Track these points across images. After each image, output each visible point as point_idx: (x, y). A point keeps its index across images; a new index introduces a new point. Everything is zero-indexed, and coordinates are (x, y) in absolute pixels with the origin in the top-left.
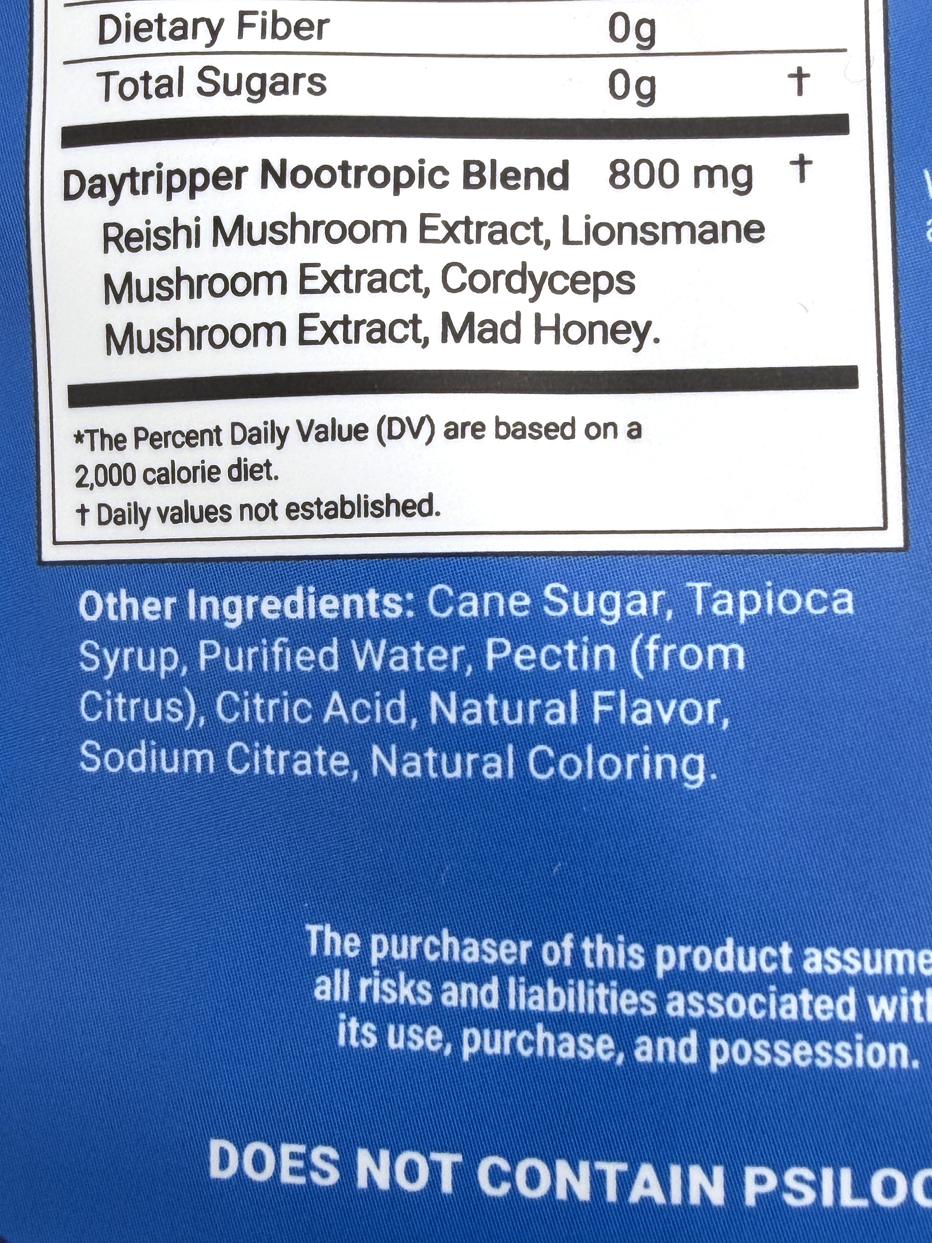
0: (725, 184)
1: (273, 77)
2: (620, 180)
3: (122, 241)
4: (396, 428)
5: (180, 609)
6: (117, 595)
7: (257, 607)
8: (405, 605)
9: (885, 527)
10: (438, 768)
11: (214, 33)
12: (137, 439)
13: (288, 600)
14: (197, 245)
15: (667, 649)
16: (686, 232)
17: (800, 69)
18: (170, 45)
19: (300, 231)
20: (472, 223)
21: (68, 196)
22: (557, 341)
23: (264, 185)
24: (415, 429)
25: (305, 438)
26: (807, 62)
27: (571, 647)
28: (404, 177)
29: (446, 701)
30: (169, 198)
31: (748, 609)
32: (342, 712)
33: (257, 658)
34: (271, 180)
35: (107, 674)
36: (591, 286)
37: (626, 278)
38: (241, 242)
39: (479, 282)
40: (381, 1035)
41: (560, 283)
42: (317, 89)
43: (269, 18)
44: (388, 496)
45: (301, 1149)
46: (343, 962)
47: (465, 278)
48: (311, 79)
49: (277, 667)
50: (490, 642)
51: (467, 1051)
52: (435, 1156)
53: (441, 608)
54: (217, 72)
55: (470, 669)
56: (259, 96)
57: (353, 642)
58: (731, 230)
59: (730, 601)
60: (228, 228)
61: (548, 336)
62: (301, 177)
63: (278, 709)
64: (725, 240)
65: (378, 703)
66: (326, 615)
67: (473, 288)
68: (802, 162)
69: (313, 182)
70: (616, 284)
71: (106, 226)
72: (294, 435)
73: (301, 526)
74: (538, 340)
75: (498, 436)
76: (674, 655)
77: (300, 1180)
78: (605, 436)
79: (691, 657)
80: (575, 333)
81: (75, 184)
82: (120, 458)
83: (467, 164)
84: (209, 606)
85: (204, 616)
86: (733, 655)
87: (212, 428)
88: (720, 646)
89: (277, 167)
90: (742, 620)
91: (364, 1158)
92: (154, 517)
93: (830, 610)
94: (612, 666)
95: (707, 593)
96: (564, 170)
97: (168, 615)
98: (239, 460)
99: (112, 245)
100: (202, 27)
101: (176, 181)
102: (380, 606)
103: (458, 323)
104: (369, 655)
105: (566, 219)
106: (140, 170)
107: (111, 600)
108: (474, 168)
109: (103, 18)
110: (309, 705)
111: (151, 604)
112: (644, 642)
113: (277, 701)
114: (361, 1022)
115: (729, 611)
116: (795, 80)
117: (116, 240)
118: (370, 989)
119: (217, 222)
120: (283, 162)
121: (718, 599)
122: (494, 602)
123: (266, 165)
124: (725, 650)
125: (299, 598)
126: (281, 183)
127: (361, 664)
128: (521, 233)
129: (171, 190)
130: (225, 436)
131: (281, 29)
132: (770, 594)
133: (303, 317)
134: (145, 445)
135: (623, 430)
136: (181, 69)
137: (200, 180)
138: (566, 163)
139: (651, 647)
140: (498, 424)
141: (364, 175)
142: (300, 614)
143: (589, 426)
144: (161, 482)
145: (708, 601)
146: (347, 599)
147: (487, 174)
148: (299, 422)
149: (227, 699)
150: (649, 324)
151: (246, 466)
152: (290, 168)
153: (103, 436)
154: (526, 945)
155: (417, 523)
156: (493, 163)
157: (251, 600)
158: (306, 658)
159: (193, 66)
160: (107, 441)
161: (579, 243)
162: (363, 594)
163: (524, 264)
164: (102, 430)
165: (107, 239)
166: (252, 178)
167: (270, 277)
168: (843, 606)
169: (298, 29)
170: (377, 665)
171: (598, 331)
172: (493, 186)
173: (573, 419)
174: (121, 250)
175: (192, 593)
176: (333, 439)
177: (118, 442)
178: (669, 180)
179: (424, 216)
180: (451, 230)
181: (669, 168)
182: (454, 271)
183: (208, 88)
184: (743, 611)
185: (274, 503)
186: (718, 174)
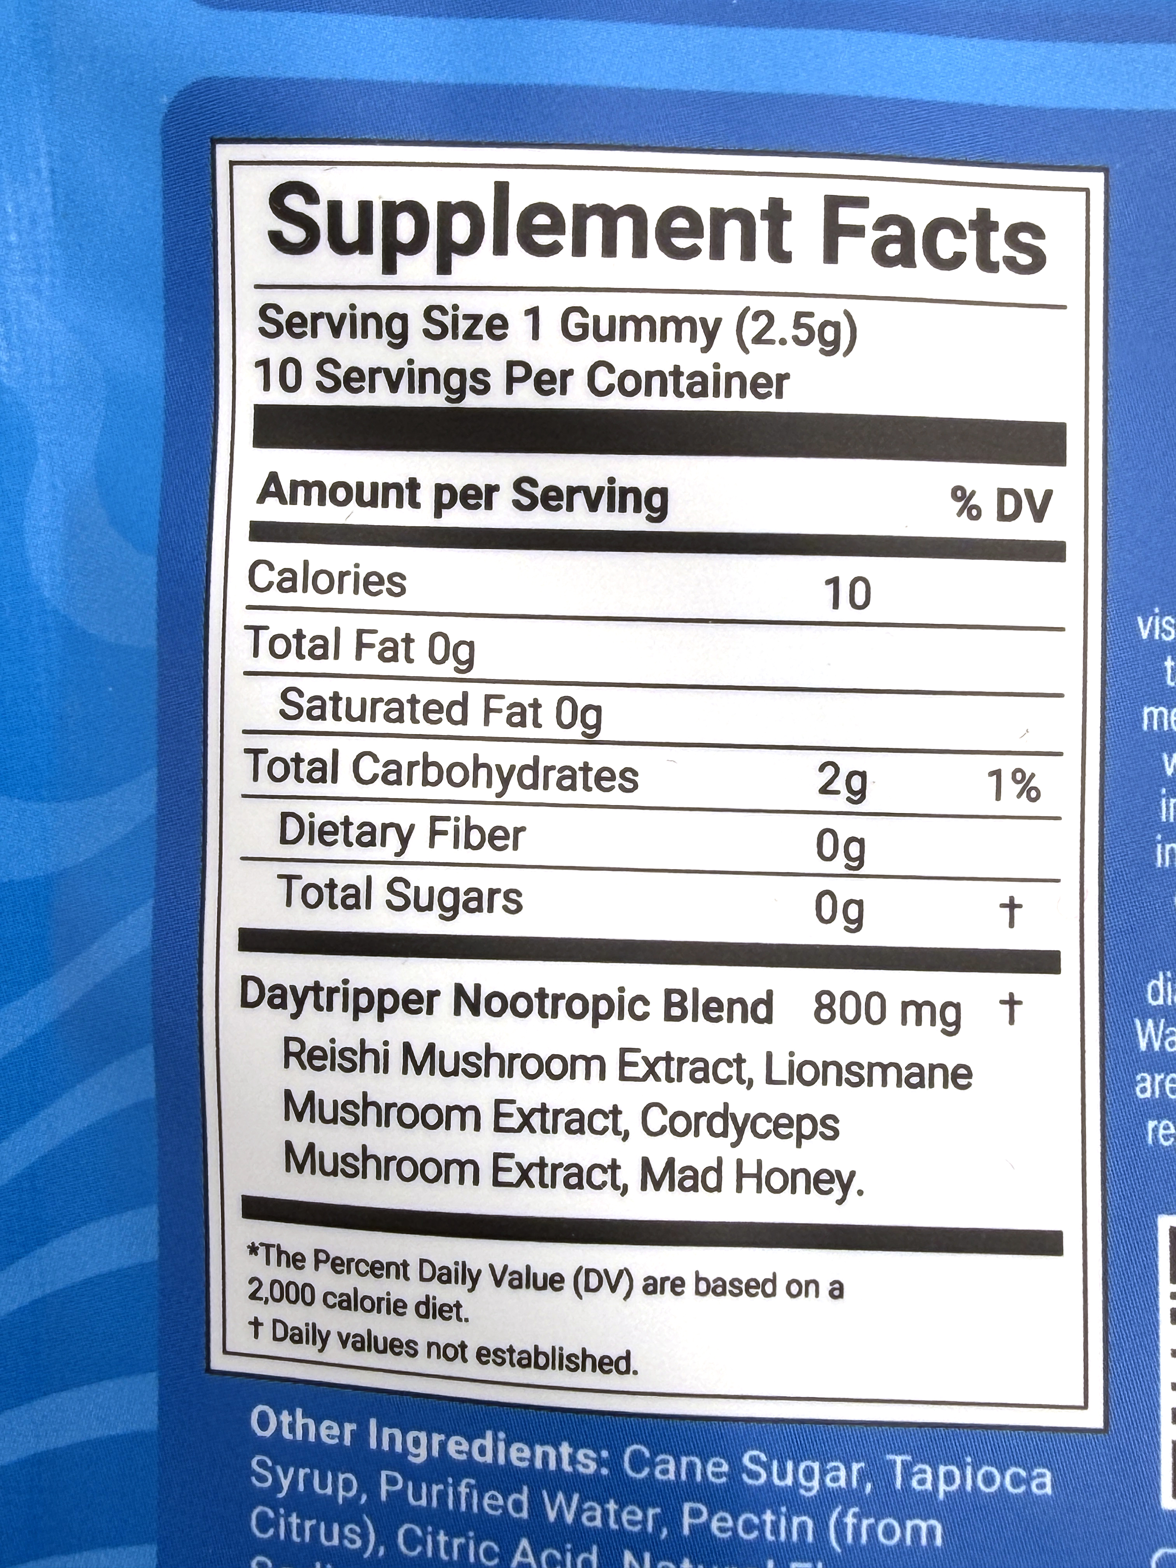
0: (933, 1023)
1: (467, 893)
2: (825, 1014)
3: (304, 1057)
4: (594, 1281)
5: (360, 1436)
6: (292, 1413)
7: (443, 1446)
8: (600, 1462)
9: (1085, 1406)
11: (404, 841)
12: (317, 1262)
13: (477, 1443)
14: (386, 1071)
15: (865, 1523)
16: (892, 1073)
17: (1012, 899)
18: (357, 852)
19: (495, 1063)
20: (673, 1059)
21: (245, 1003)
22: (759, 1190)
23: (457, 1012)
24: (613, 1282)
25: (498, 1283)
26: (1019, 892)
27: (769, 1517)
28: (603, 1007)
29: (640, 1560)
30: (356, 1018)
31: (947, 1486)
32: (531, 1559)
33: (442, 1496)
34: (464, 1007)
35: (281, 1492)
36: (794, 1131)
37: (830, 1122)
38: (432, 1073)
39: (680, 1124)
41: (763, 1126)
42: (513, 907)
43: (462, 825)
44: (584, 1350)
47: (665, 1120)
48: (506, 896)
49: (463, 1507)
50: (687, 1507)
53: (636, 1468)
54: (407, 884)
55: (665, 1532)
56: (451, 913)
57: (545, 1494)
58: (939, 1073)
59: (929, 1477)
60: (419, 1056)
61: (749, 1184)
62: (496, 1004)
63: (464, 1549)
64: (932, 1085)
65: (569, 1556)
66: (516, 1463)
67: (674, 1132)
68: (1012, 1002)
69: (509, 1010)
70: (820, 1128)
71: (287, 1040)
72: (486, 1279)
73: (491, 1372)
74: (739, 1189)
75: (698, 1292)
76: (872, 1529)
78: (807, 1295)
80: (777, 1181)
81: (253, 994)
82: (300, 1277)
83: (668, 993)
84: (392, 1438)
85: (386, 1446)
86: (931, 1531)
87: (399, 1262)
88: (918, 1522)
89: (471, 994)
90: (941, 1496)
93: (1029, 1491)
94: (810, 1538)
95: (906, 1466)
96: (768, 1002)
97: (347, 1441)
98: (427, 1297)
99: (293, 1060)
100: (392, 833)
101: (363, 1001)
102: (573, 1460)
103: (658, 1169)
104: (560, 1507)
105: (769, 1056)
106: (325, 984)
107: (286, 1418)
108: (676, 998)
109: (285, 816)
110: (496, 1548)
111: (329, 1428)
112: (843, 1515)
113: (463, 1540)
115: (929, 1486)
116: (1007, 910)
117: (298, 1055)
119: (407, 1049)
120: (478, 988)
121: (917, 1473)
122: (691, 1467)
123: (459, 990)
124: (923, 1526)
126: (475, 1011)
127: (552, 1515)
128: (724, 1071)
129: (357, 1010)
130: (413, 1271)
131: (475, 838)
132: (969, 1470)
133: (497, 1156)
134: (325, 1268)
135: (825, 1288)
136: (369, 879)
137: (389, 1001)
138: (770, 993)
139: (850, 1520)
140: (698, 1279)
141: (562, 1004)
142: (489, 1458)
143: (790, 1283)
144: (342, 1308)
145: (908, 1474)
146: (539, 1450)
147: (689, 1004)
148: (491, 1267)
149: (409, 1533)
150: (852, 1174)
151: (434, 1305)
152: (484, 993)
153: (280, 1252)
155: (613, 1381)
156: (696, 992)
157: (437, 1438)
158: (494, 1502)
159: (382, 876)
160: (284, 1257)
161: (782, 1082)
162: (556, 1447)
163: (726, 1105)
164: (279, 1246)
165: (288, 1054)
166: (445, 1003)
167: (463, 1112)
168: (1041, 1486)
169: (492, 838)
170: (569, 1518)
171: (801, 1179)
172: (695, 1018)
173: (774, 1275)
174: (303, 1067)
175: (373, 1423)
176: (528, 1286)
177: (296, 1261)
178: (875, 1014)
179: (623, 1051)
180: (651, 1067)
181: (875, 1002)
182: (654, 1112)
183: (398, 901)
184: (942, 1487)
185: (463, 1346)
186: (926, 1011)
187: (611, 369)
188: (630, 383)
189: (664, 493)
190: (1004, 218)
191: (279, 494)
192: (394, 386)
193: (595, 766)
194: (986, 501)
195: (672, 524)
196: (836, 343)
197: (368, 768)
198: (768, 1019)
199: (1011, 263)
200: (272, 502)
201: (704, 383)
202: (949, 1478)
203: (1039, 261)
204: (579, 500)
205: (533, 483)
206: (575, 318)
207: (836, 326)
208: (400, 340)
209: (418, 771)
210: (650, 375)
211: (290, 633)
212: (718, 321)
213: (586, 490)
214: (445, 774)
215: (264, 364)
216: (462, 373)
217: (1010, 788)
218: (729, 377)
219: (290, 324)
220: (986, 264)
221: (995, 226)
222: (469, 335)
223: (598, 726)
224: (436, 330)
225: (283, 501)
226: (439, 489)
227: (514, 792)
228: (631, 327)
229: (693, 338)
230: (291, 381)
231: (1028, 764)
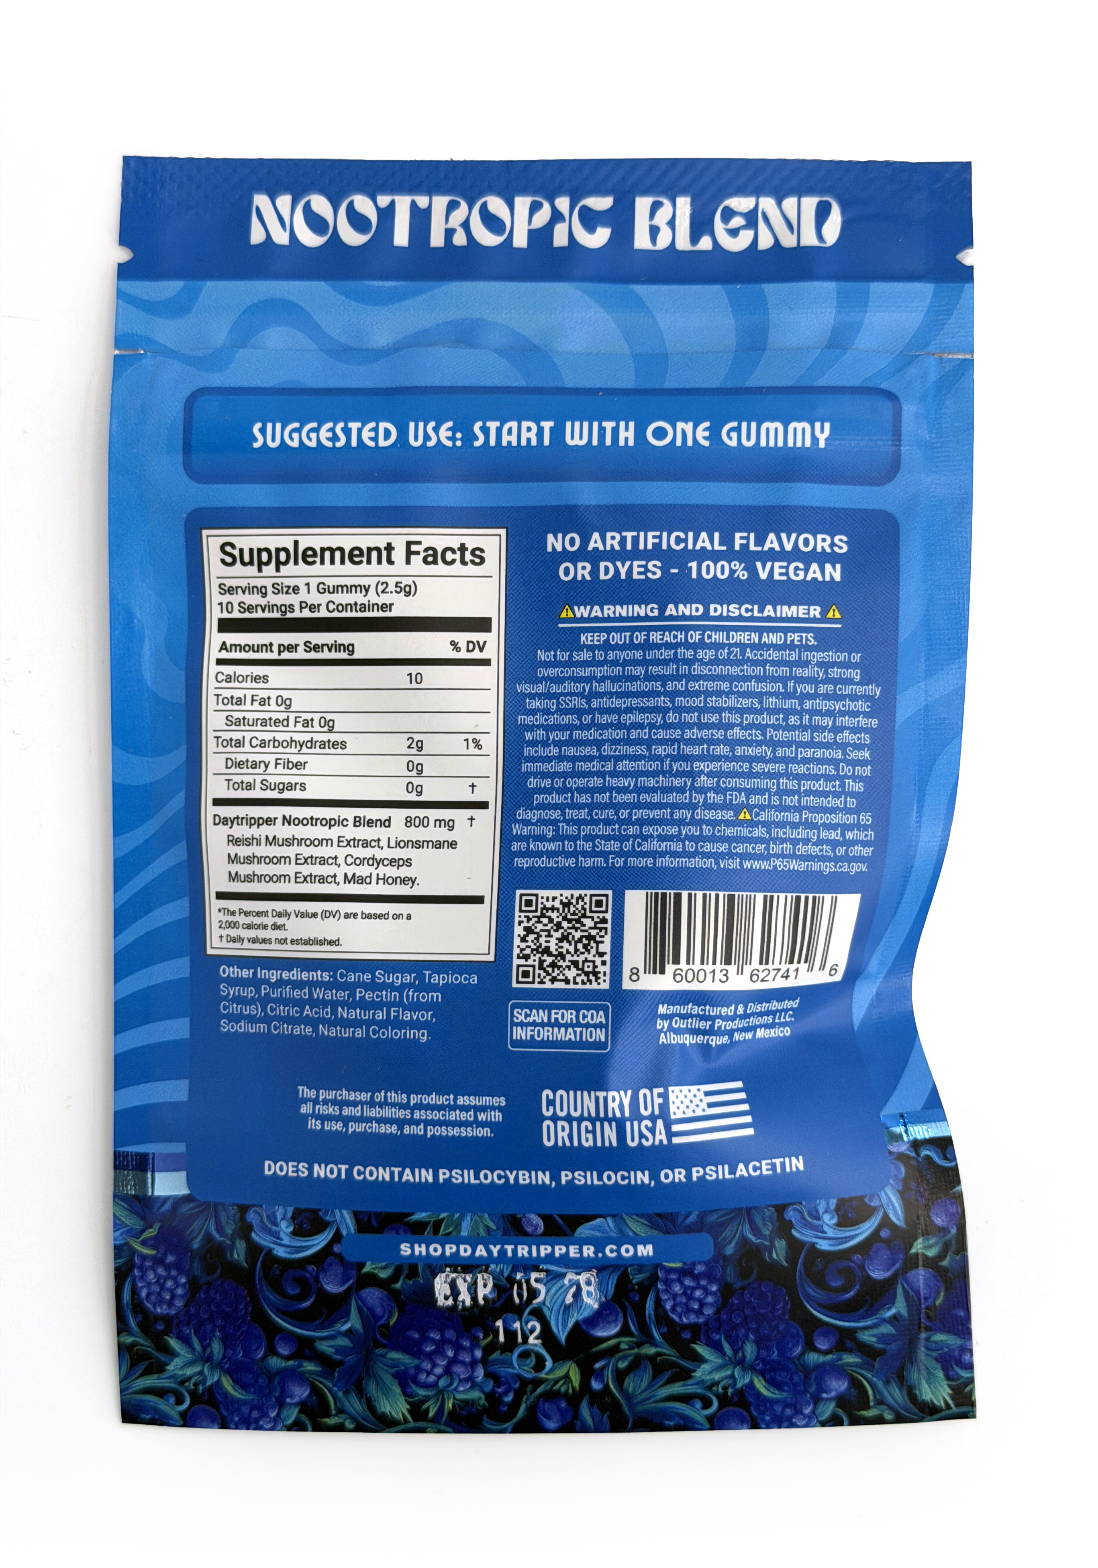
0: (445, 826)
1: (287, 784)
2: (409, 824)
3: (234, 841)
4: (328, 914)
5: (255, 974)
6: (233, 968)
7: (281, 974)
8: (329, 976)
9: (489, 954)
10: (341, 1033)
11: (266, 767)
12: (240, 913)
13: (292, 973)
14: (260, 845)
15: (416, 994)
16: (430, 844)
17: (473, 784)
18: (251, 771)
19: (296, 841)
20: (356, 840)
21: (215, 824)
22: (384, 884)
23: (283, 824)
24: (334, 915)
25: (297, 916)
26: (476, 781)
27: (384, 993)
29: (343, 1010)
30: (250, 827)
31: (443, 981)
32: (310, 1013)
33: (281, 992)
34: (286, 823)
35: (230, 996)
36: (396, 864)
37: (409, 861)
38: (275, 845)
39: (358, 862)
40: (322, 1124)
41: (386, 862)
42: (303, 788)
43: (286, 761)
44: (324, 938)
45: (295, 1164)
46: (310, 1100)
47: (353, 860)
48: (301, 785)
49: (288, 996)
50: (358, 990)
51: (350, 1130)
52: (340, 1166)
53: (342, 978)
54: (267, 782)
55: (351, 999)
56: (282, 791)
57: (313, 989)
58: (446, 844)
59: (437, 978)
60: (271, 840)
61: (381, 882)
62: (296, 822)
63: (288, 1010)
64: (443, 848)
65: (321, 1010)
66: (304, 979)
67: (356, 864)
68: (472, 819)
69: (301, 823)
70: (405, 863)
71: (229, 836)
72: (293, 915)
73: (295, 947)
74: (377, 883)
75: (362, 918)
76: (418, 996)
77: (295, 1175)
78: (399, 919)
79: (423, 997)
80: (390, 881)
81: (217, 820)
82: (234, 919)
83: (355, 817)
84: (265, 973)
85: (263, 977)
86: (437, 996)
87: (265, 911)
88: (433, 993)
89: (288, 818)
90: (441, 985)
91: (316, 1167)
92: (246, 941)
93: (469, 982)
94: (398, 999)
95: (430, 975)
96: (389, 820)
97: (251, 976)
98: (275, 923)
99: (230, 843)
100: (262, 765)
101: (253, 821)
102: (322, 976)
103: (350, 877)
104: (318, 993)
105: (389, 838)
106: (240, 816)
107: (231, 969)
108: (358, 819)
109: (227, 759)
110: (299, 1010)
111: (245, 972)
112: (408, 991)
113: (288, 1008)
114: (316, 1120)
115: (437, 981)
116: (471, 788)
117: (232, 841)
118: (319, 1109)
119: (267, 837)
120: (290, 816)
121: (433, 977)
122: (359, 976)
123: (284, 817)
124: (435, 995)
125: (295, 972)
126: (289, 824)
127: (316, 996)
128: (373, 844)
129: (251, 825)
130: (270, 914)
131: (290, 765)
132: (450, 976)
133: (296, 873)
134: (242, 915)
135: (405, 917)
136: (255, 780)
137: (261, 821)
138: (390, 817)
139: (411, 993)
140: (363, 913)
141: (319, 822)
142: (295, 978)
143: (393, 915)
144: (248, 929)
145: (430, 978)
146: (311, 973)
147: (362, 821)
148: (294, 911)
149: (271, 1007)
150: (416, 878)
151: (277, 925)
152: (293, 818)
153: (228, 911)
154: (369, 1094)
155: (334, 948)
156: (364, 817)
157: (279, 972)
158: (297, 993)
159: (259, 779)
161: (393, 847)
162: (316, 972)
163: (374, 855)
164: (228, 908)
165: (229, 841)
166: (279, 821)
167: (285, 858)
168: (474, 981)
169: (296, 765)
170: (321, 997)
171: (398, 880)
172: (364, 826)
173: (388, 912)
174: (234, 845)
175: (259, 969)
176: (306, 917)
177: (233, 913)
178: (426, 824)
179: (339, 837)
180: (349, 842)
181: (426, 820)
182: (349, 857)
183: (264, 787)
184: (441, 982)
185: (286, 939)
186: (443, 823)
187: (334, 603)
188: (340, 608)
189: (353, 645)
190: (470, 546)
191: (226, 649)
192: (263, 611)
193: (332, 740)
194: (463, 645)
195: (356, 656)
196: (410, 592)
197: (254, 742)
198: (389, 826)
199: (473, 562)
200: (224, 652)
201: (365, 607)
202: (444, 979)
203: (483, 561)
204: (325, 648)
205: (310, 643)
206: (321, 586)
207: (410, 586)
208: (265, 595)
209: (271, 743)
210: (347, 605)
211: (229, 697)
212: (369, 586)
213: (327, 645)
214: (281, 744)
215: (221, 604)
216: (285, 606)
217: (472, 745)
218: (373, 605)
219: (229, 591)
220: (463, 562)
221: (467, 549)
222: (287, 593)
223: (333, 727)
224: (276, 591)
225: (227, 651)
226: (280, 646)
227: (304, 750)
228: (340, 589)
229: (361, 592)
230: (230, 610)
231: (478, 737)
